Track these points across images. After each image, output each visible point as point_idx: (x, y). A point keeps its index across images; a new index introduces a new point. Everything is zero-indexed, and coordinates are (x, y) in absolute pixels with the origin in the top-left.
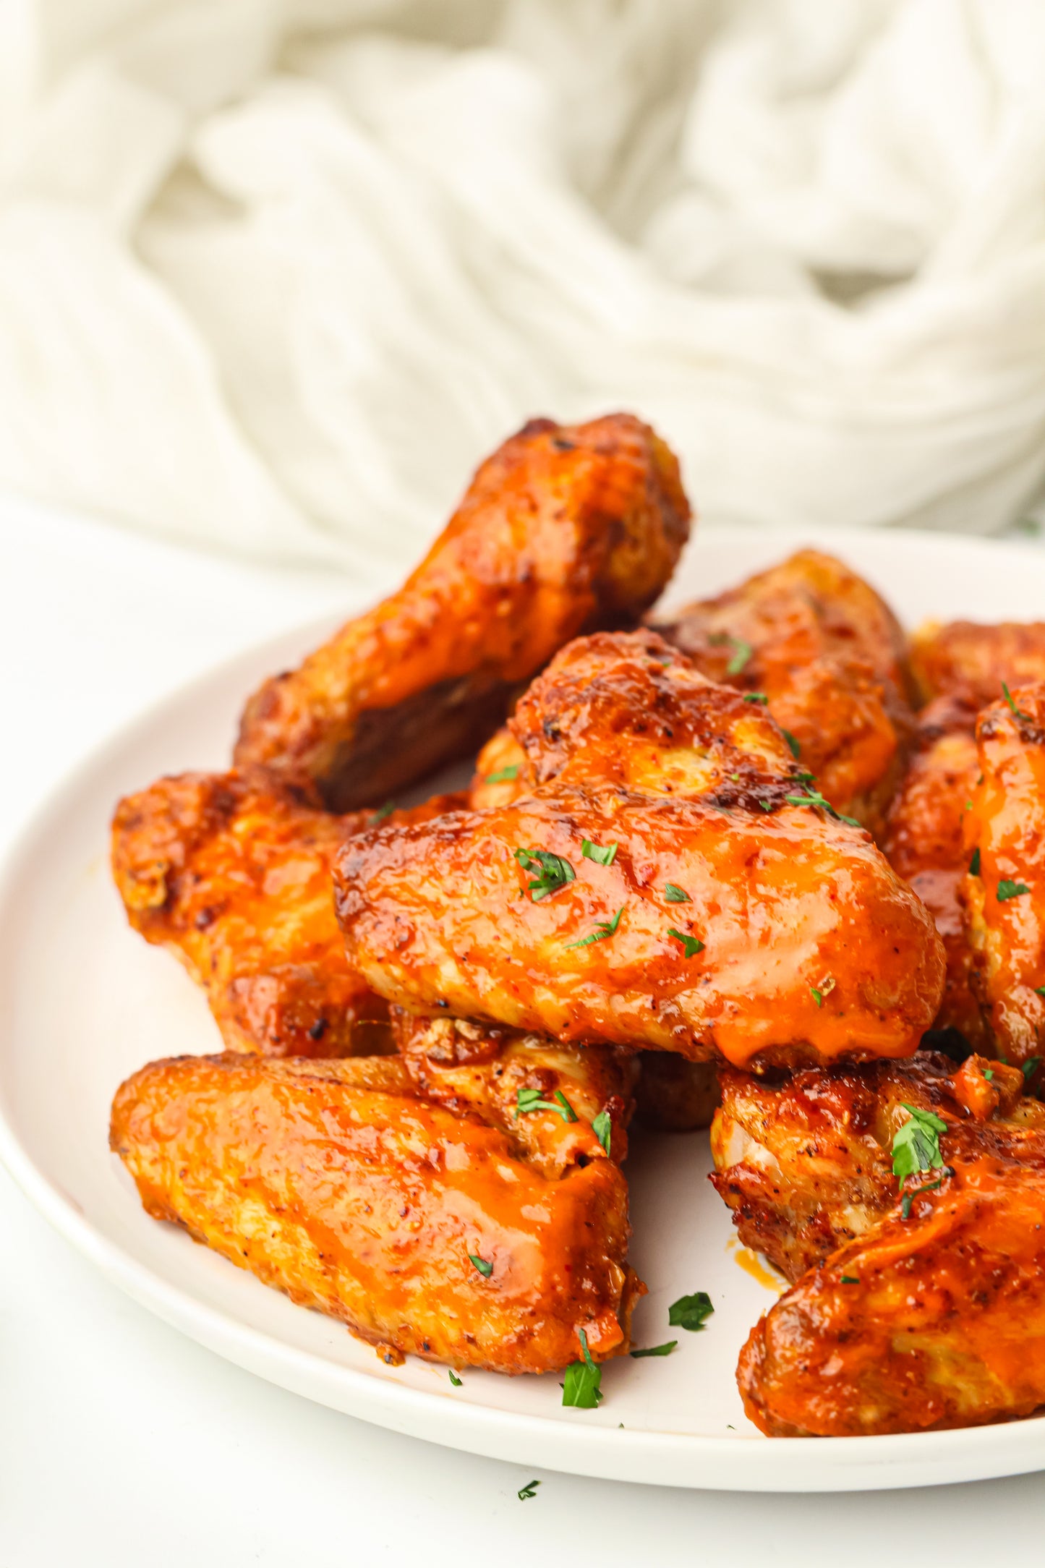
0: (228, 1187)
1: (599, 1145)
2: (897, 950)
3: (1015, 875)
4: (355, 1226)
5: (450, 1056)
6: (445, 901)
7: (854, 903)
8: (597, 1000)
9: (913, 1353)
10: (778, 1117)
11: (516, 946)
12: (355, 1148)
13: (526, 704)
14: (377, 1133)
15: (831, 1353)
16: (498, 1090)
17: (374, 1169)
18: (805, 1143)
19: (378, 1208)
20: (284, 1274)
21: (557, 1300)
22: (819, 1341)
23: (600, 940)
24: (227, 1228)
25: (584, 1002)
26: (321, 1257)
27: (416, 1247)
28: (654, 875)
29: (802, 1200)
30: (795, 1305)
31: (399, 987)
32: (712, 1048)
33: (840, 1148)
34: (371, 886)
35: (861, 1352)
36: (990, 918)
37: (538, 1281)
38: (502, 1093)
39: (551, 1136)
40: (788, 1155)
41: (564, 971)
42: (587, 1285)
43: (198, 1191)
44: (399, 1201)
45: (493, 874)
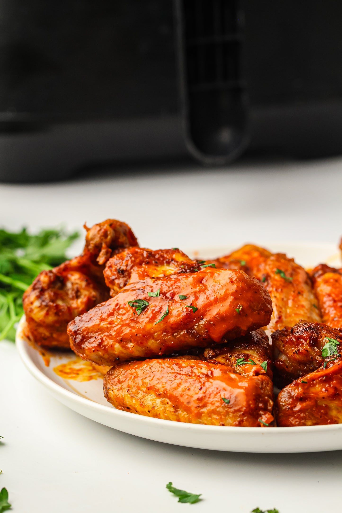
0: (143, 392)
1: (263, 369)
4: (185, 394)
12: (184, 373)
14: (191, 368)
16: (230, 361)
17: (190, 378)
19: (192, 388)
20: (161, 414)
21: (251, 409)
24: (143, 404)
26: (174, 407)
27: (204, 398)
37: (244, 403)
38: (232, 362)
39: (248, 369)
42: (261, 405)
43: (133, 395)
44: (198, 385)
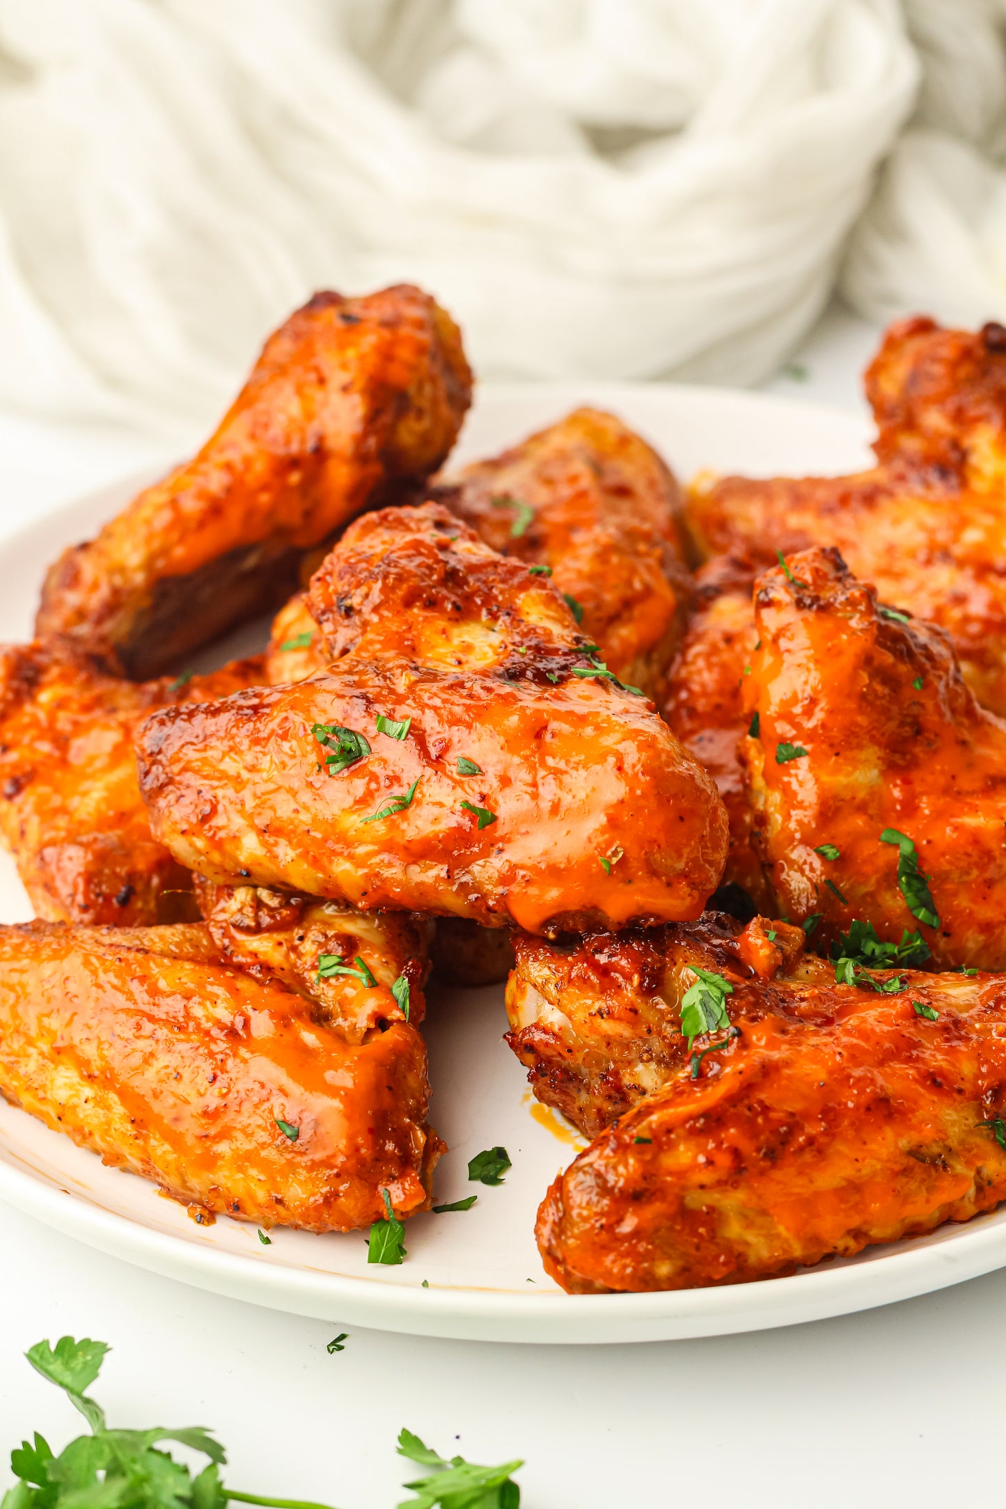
0: (42, 1054)
1: (399, 1009)
2: (682, 819)
3: (794, 739)
4: (165, 1093)
5: (253, 924)
6: (245, 775)
7: (640, 774)
8: (394, 870)
9: (704, 1209)
10: (570, 981)
11: (315, 819)
12: (164, 1017)
13: (319, 579)
14: (185, 1002)
15: (626, 1211)
16: (300, 956)
17: (182, 1036)
18: (597, 1005)
19: (186, 1074)
20: (97, 1138)
21: (361, 1162)
22: (615, 1200)
23: (396, 813)
24: (41, 1094)
25: (382, 872)
26: (133, 1122)
27: (224, 1112)
28: (446, 749)
29: (594, 1059)
30: (591, 1165)
31: (202, 858)
32: (506, 914)
33: (630, 1010)
34: (174, 760)
35: (655, 1209)
36: (771, 780)
37: (343, 1143)
38: (304, 959)
39: (351, 1001)
40: (580, 1016)
41: (361, 843)
42: (390, 1146)
43: (12, 1059)
44: (207, 1069)
45: (291, 748)
